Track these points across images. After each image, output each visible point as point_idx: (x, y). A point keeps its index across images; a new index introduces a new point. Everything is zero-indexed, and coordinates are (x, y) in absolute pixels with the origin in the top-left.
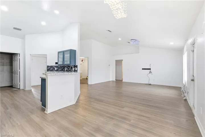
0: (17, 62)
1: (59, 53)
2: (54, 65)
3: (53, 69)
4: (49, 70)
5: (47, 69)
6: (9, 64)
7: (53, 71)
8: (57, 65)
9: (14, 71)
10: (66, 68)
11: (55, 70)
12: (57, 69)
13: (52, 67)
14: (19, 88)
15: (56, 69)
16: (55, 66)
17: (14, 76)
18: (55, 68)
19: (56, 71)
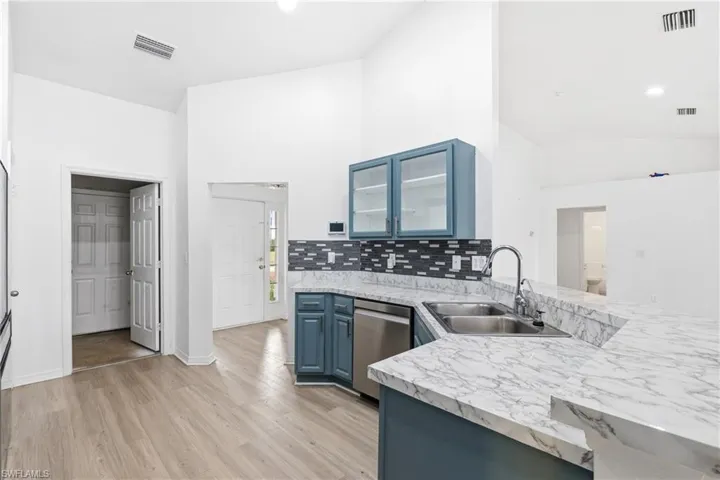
0: (147, 225)
1: (354, 169)
2: (323, 234)
3: (317, 259)
4: (297, 264)
5: (290, 258)
6: (114, 232)
7: (319, 268)
8: (337, 237)
9: (137, 263)
10: (393, 256)
11: (328, 265)
12: (337, 258)
13: (311, 245)
14: (157, 349)
15: (332, 257)
16: (329, 244)
17: (137, 285)
18: (326, 255)
19: (334, 267)
